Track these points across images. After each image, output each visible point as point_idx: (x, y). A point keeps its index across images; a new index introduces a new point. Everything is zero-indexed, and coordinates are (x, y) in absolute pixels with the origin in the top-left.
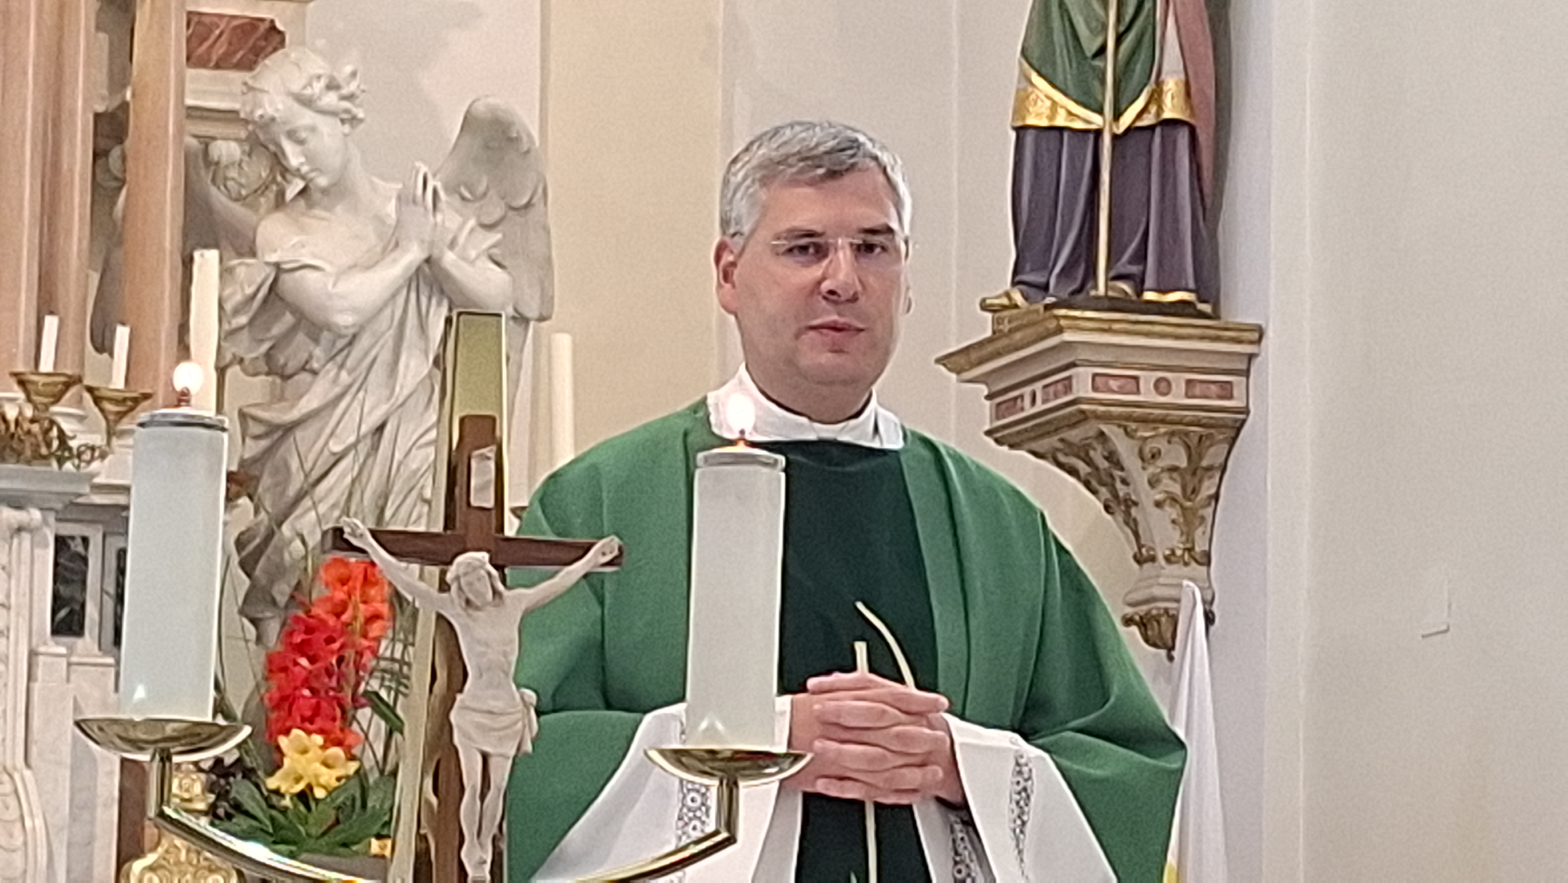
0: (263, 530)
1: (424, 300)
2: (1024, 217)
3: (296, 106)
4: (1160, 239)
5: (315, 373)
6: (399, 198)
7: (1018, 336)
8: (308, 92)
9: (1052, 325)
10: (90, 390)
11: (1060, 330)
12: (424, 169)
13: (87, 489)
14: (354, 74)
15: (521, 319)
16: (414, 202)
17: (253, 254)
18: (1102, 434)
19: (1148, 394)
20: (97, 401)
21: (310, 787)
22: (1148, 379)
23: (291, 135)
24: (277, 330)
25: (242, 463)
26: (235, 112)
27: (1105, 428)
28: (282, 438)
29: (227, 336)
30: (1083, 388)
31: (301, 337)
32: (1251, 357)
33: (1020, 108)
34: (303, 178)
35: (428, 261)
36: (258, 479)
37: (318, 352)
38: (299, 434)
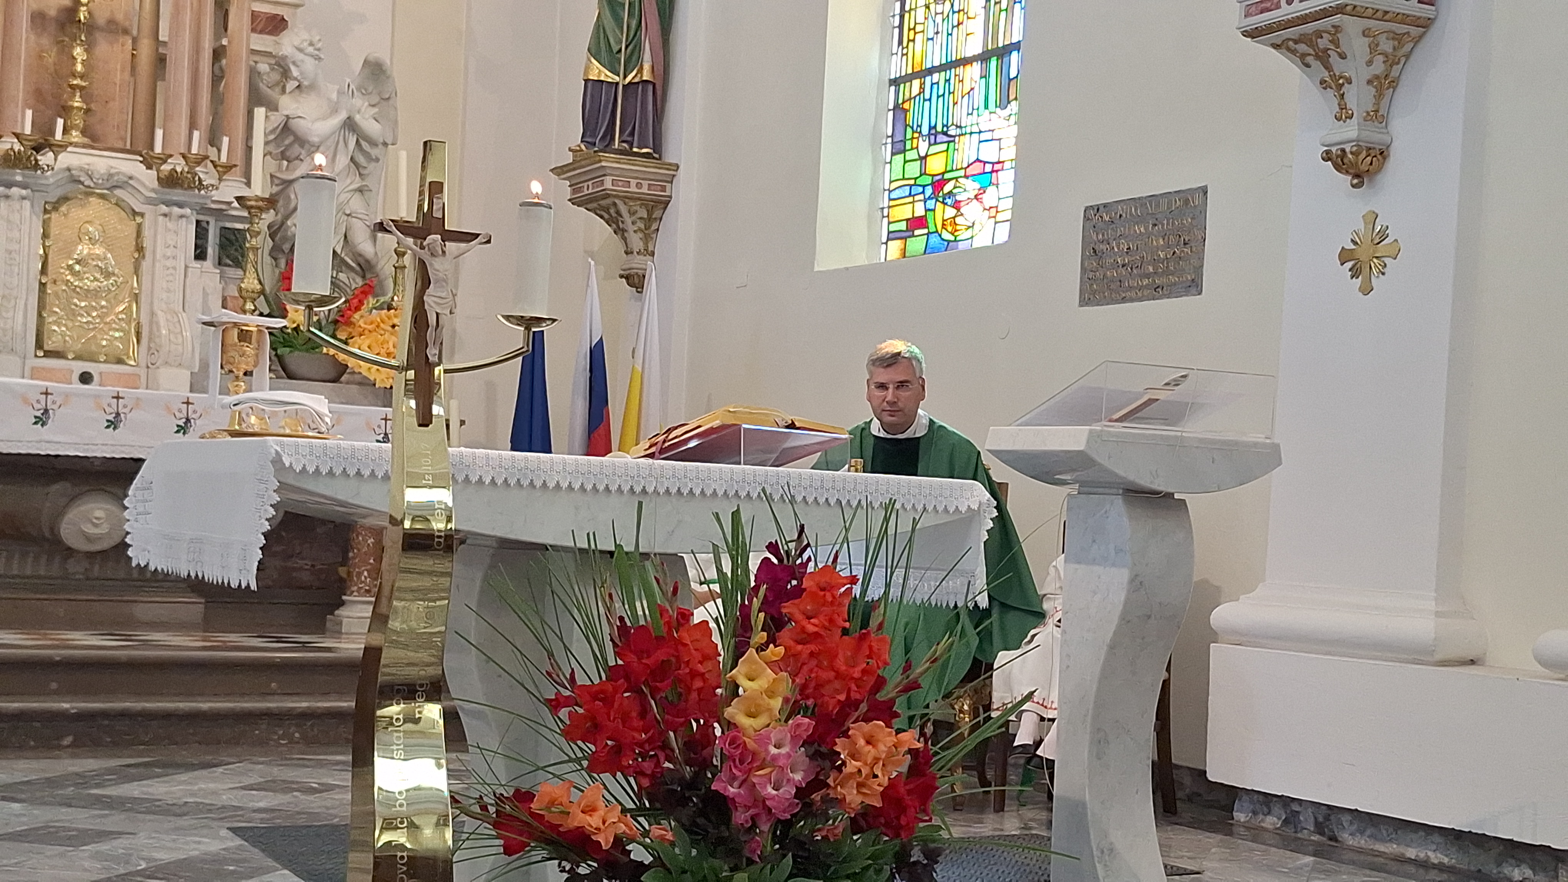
0: (279, 223)
1: (347, 133)
2: (586, 116)
3: (297, 53)
4: (640, 127)
5: (301, 160)
6: (338, 92)
7: (583, 163)
8: (302, 46)
9: (597, 159)
10: (212, 161)
11: (600, 161)
12: (348, 80)
13: (209, 202)
14: (320, 40)
15: (385, 144)
16: (344, 93)
17: (277, 110)
18: (615, 204)
19: (633, 189)
20: (215, 166)
21: (298, 325)
22: (633, 182)
23: (294, 63)
24: (287, 142)
25: (271, 195)
26: (271, 53)
27: (617, 201)
28: (288, 186)
29: (267, 143)
30: (608, 183)
31: (296, 146)
32: (674, 176)
33: (586, 71)
34: (298, 81)
35: (348, 118)
36: (278, 202)
37: (303, 152)
38: (296, 185)
